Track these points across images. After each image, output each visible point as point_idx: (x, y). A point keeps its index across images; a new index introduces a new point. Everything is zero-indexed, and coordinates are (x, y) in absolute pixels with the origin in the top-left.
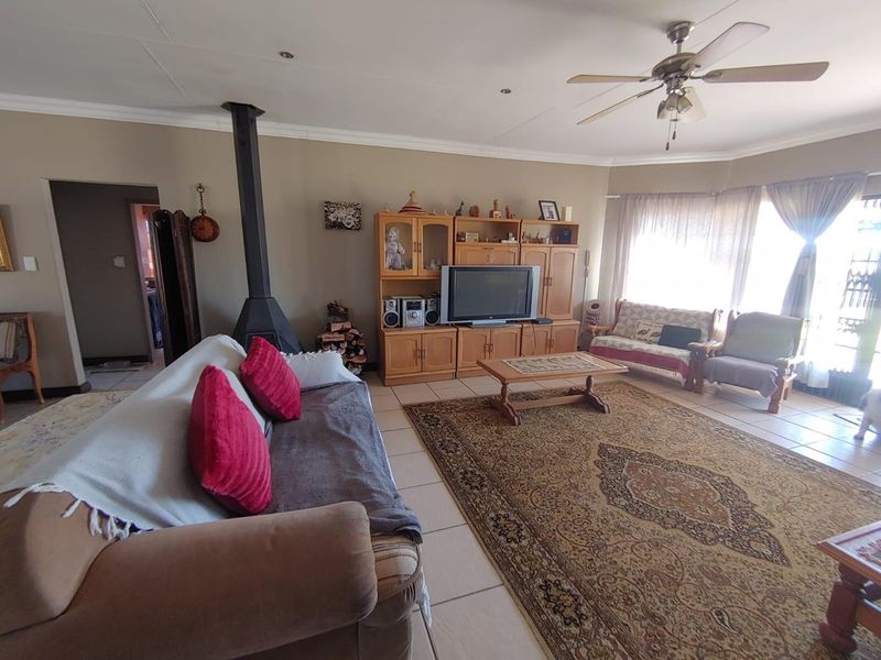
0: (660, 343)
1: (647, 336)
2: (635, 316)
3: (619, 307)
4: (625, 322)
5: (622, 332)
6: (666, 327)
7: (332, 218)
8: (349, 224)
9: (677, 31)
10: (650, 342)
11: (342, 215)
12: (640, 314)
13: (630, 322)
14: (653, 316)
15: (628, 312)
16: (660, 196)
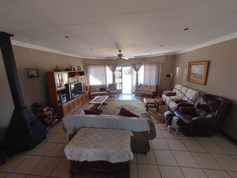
0: (101, 91)
1: (98, 91)
2: (94, 88)
3: (90, 86)
4: (92, 89)
5: (93, 91)
6: (100, 88)
7: (30, 74)
8: (35, 75)
9: (120, 51)
10: (99, 92)
11: (33, 72)
12: (95, 87)
13: (93, 89)
14: (97, 87)
15: (92, 87)
16: (92, 65)
